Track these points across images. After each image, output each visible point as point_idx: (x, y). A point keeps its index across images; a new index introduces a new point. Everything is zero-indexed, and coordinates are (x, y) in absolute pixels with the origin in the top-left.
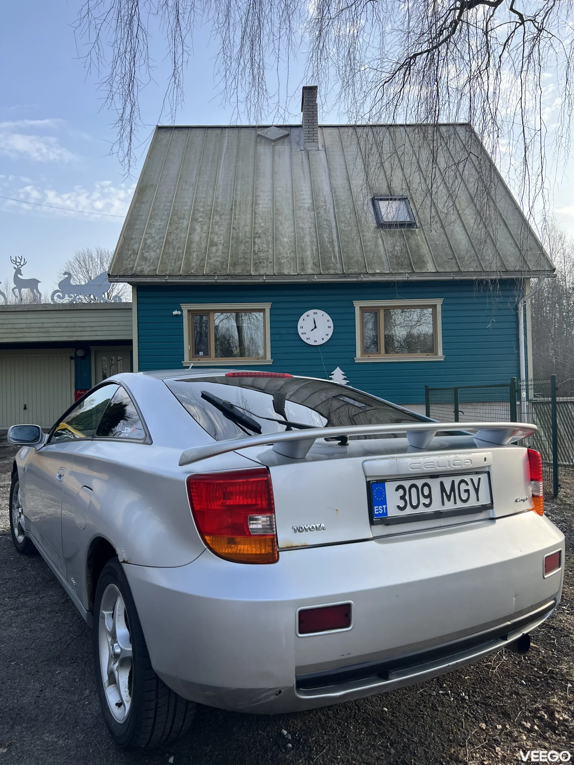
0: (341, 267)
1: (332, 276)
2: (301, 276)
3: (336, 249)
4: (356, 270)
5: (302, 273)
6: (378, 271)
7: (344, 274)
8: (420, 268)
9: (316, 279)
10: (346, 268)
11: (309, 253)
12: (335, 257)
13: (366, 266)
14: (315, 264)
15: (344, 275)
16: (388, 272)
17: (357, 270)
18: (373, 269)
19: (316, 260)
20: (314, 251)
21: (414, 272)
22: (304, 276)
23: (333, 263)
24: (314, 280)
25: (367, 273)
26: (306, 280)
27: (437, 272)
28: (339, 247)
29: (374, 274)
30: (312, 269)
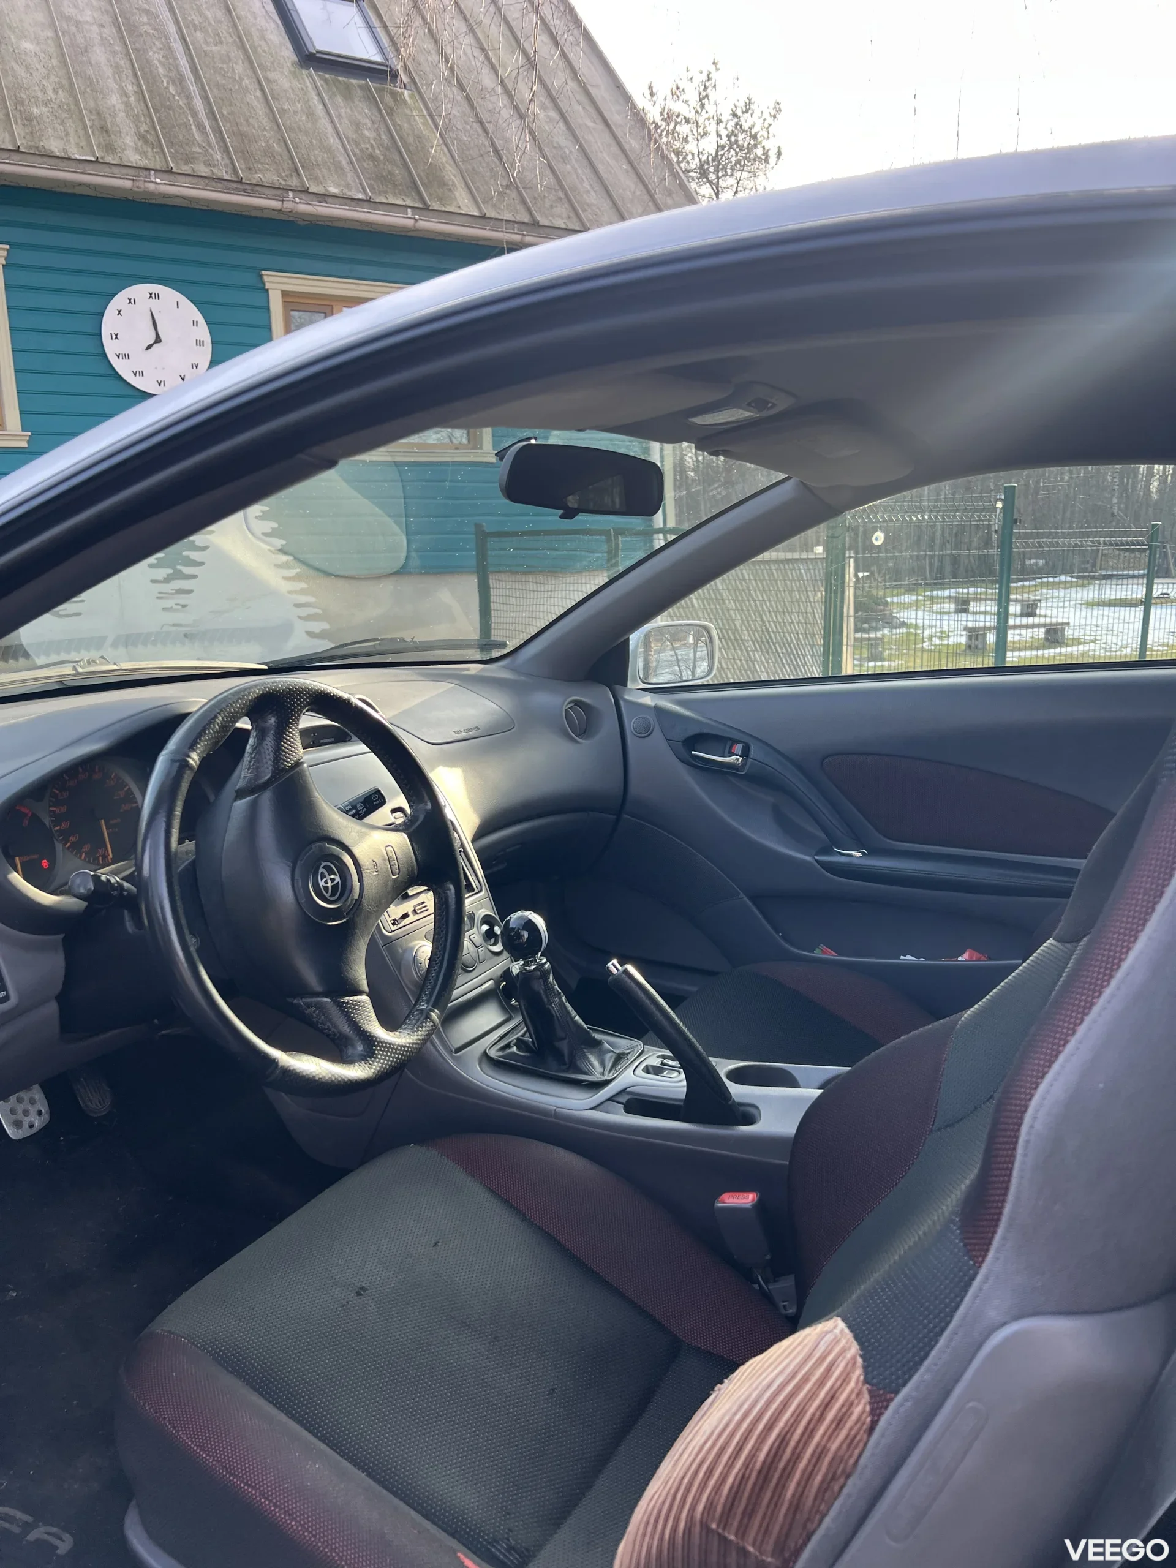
0: (227, 161)
1: (202, 182)
2: (107, 169)
3: (199, 104)
4: (269, 176)
5: (109, 159)
6: (333, 190)
7: (240, 181)
8: (440, 199)
9: (158, 186)
10: (243, 166)
11: (115, 100)
12: (200, 127)
13: (296, 170)
14: (142, 137)
15: (239, 184)
16: (361, 196)
17: (276, 178)
18: (319, 183)
19: (144, 128)
20: (132, 99)
21: (426, 208)
22: (116, 170)
23: (200, 146)
24: (152, 187)
25: (306, 191)
26: (128, 184)
27: (483, 217)
28: (205, 98)
29: (323, 197)
30: (136, 150)
